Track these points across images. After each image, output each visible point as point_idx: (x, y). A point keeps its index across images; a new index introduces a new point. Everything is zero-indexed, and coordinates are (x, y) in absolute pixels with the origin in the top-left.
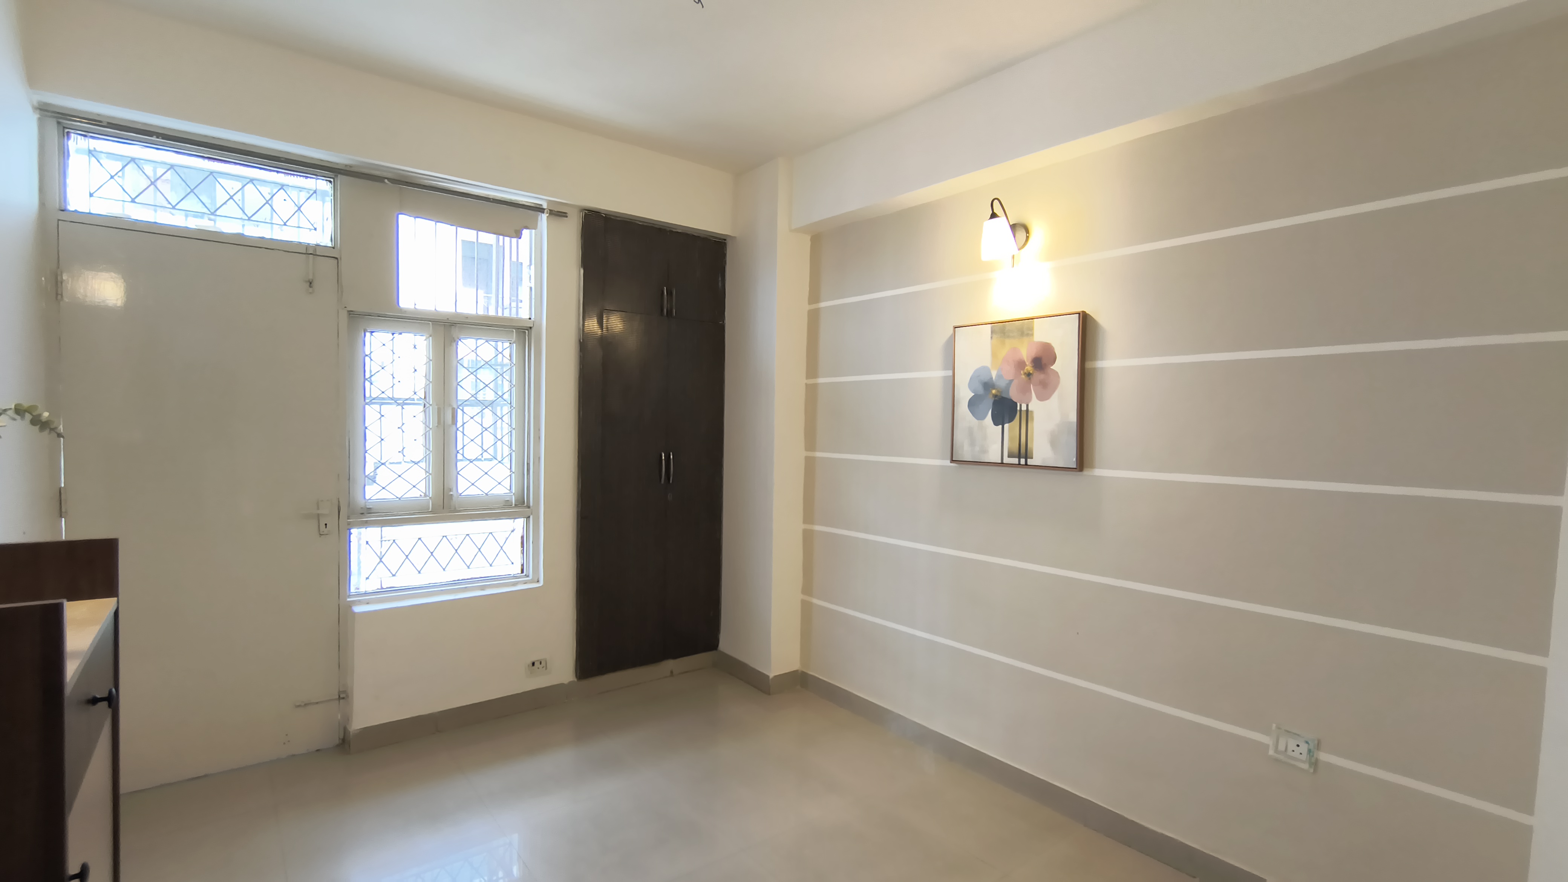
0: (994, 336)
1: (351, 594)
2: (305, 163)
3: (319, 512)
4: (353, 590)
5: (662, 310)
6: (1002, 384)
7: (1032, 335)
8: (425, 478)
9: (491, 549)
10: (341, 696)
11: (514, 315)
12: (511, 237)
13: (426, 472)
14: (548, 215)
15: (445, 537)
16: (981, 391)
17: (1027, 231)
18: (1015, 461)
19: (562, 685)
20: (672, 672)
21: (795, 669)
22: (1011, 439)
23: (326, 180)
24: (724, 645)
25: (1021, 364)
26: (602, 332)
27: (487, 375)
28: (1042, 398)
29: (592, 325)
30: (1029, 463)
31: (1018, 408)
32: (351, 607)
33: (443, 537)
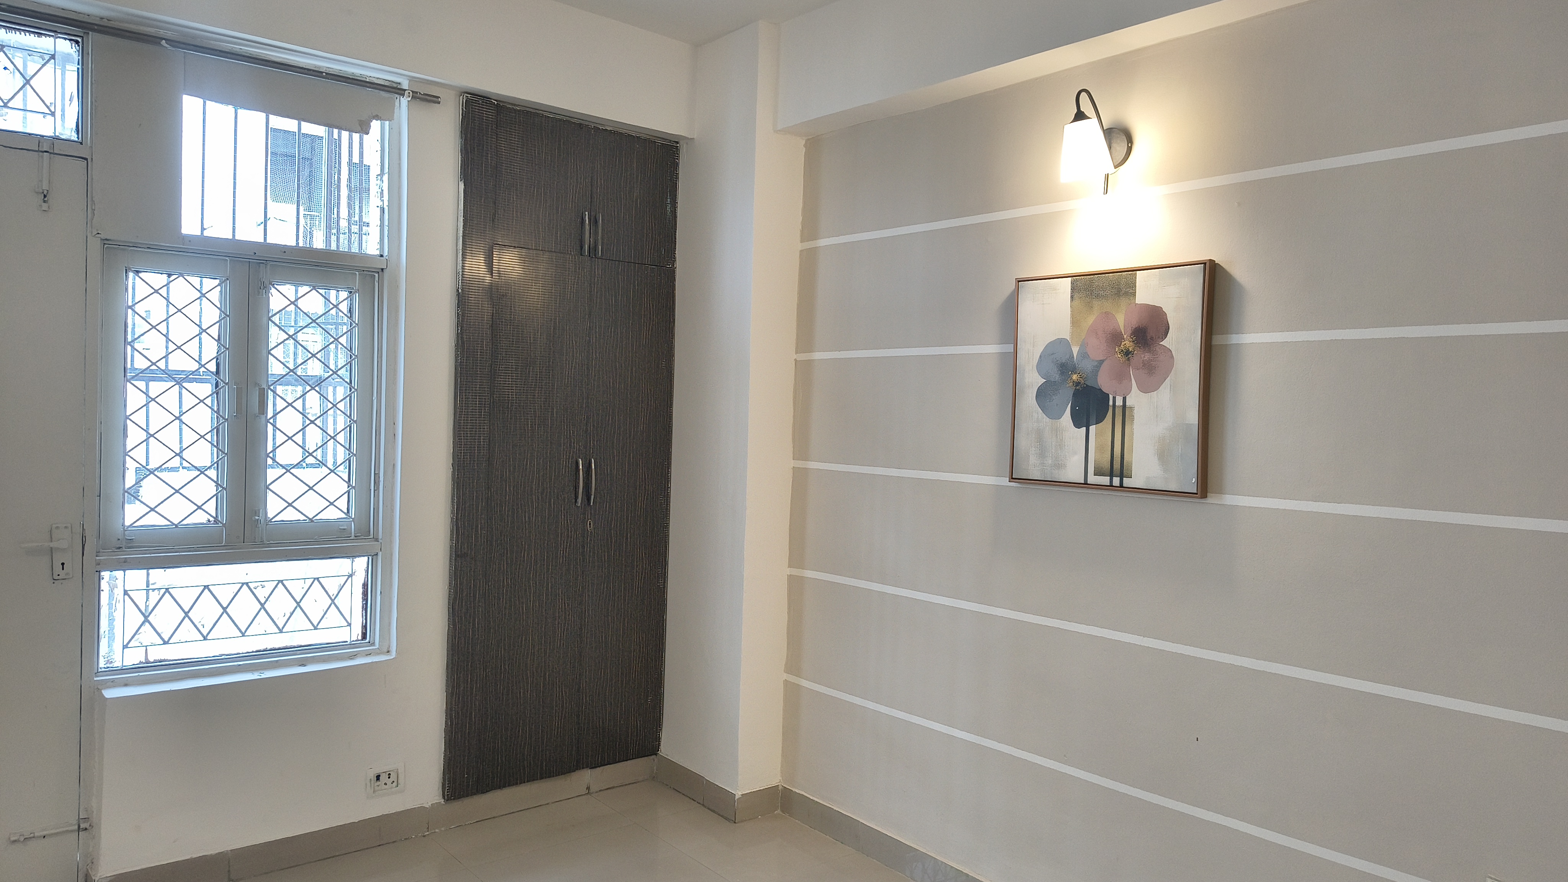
0: (1076, 295)
1: (100, 670)
2: (40, 13)
3: (52, 545)
4: (102, 664)
5: (582, 247)
6: (1087, 366)
7: (1134, 294)
8: (216, 495)
9: (315, 604)
10: (82, 826)
11: (355, 249)
12: (351, 131)
13: (217, 485)
14: (409, 99)
15: (245, 586)
16: (1056, 377)
17: (1130, 140)
18: (1105, 480)
19: (422, 809)
20: (588, 788)
21: (774, 784)
22: (1100, 449)
23: (70, 40)
24: (665, 749)
25: (1115, 338)
26: (492, 278)
27: (313, 339)
28: (1146, 389)
29: (477, 265)
30: (1125, 485)
31: (1111, 403)
32: (99, 690)
33: (243, 584)
